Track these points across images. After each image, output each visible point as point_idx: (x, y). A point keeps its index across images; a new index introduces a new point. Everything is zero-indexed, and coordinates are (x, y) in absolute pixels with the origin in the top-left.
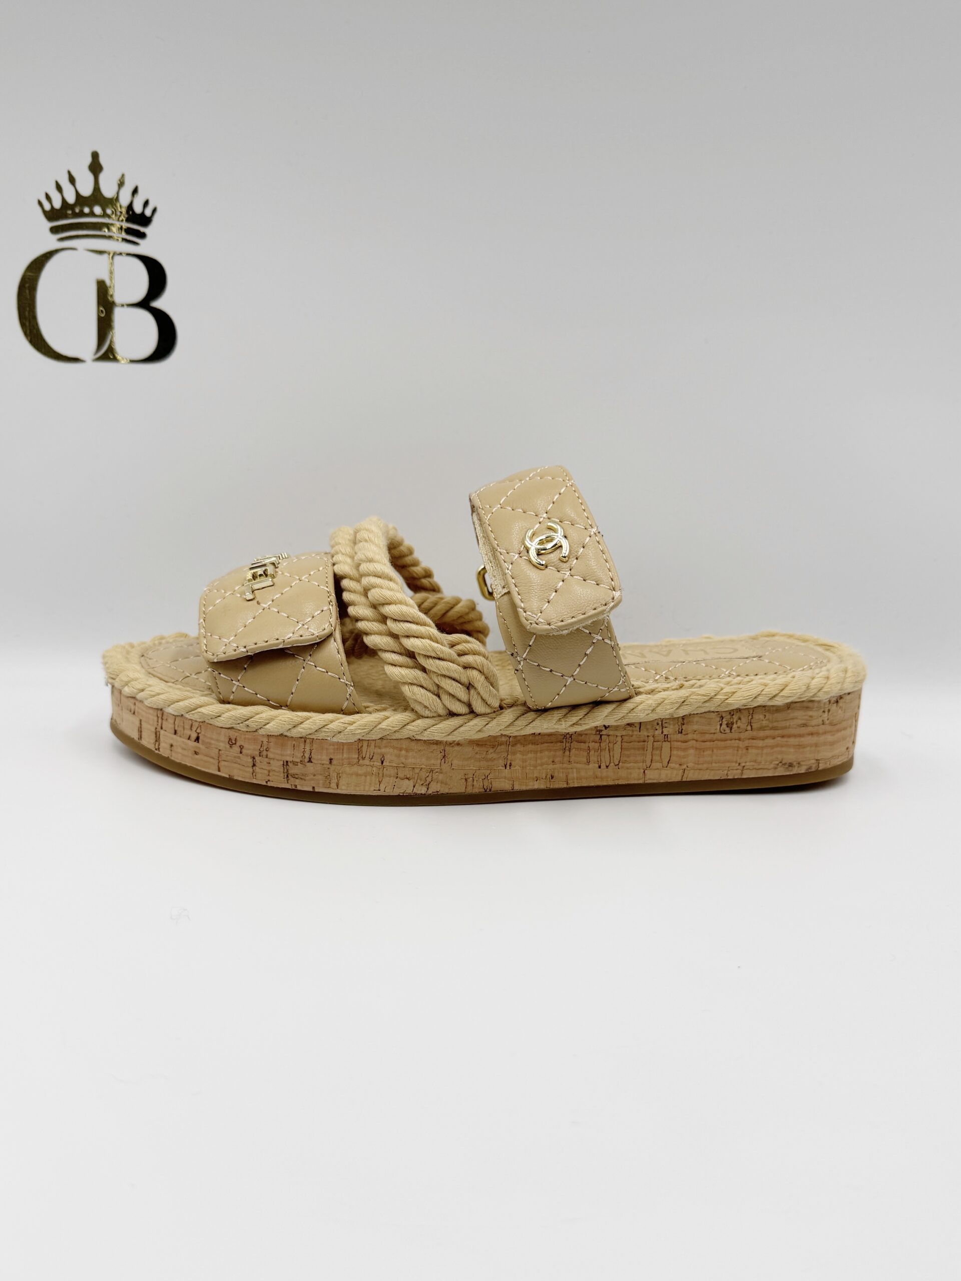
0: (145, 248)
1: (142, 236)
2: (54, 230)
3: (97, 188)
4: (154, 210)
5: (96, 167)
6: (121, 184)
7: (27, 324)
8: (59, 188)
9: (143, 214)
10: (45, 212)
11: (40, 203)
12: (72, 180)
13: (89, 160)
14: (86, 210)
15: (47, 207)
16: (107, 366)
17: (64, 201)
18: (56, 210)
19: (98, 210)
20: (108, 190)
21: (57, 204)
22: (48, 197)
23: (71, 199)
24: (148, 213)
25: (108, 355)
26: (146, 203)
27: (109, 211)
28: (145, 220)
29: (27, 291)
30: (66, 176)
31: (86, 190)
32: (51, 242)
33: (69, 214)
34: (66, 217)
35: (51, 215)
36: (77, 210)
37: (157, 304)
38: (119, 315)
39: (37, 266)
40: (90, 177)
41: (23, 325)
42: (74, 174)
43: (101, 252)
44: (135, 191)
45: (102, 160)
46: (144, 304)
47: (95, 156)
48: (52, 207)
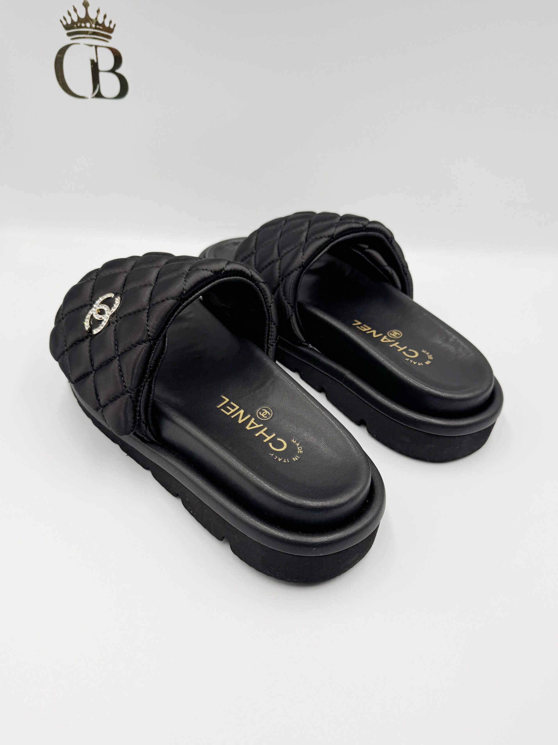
0: (111, 43)
1: (110, 37)
2: (69, 34)
3: (87, 14)
4: (115, 25)
5: (86, 5)
6: (98, 11)
7: (60, 79)
8: (69, 14)
9: (109, 27)
10: (64, 26)
11: (61, 21)
12: (75, 10)
14: (83, 25)
15: (65, 23)
16: (98, 101)
17: (72, 20)
18: (69, 25)
19: (88, 25)
20: (92, 15)
21: (69, 22)
22: (65, 18)
23: (76, 20)
24: (112, 26)
25: (99, 95)
26: (111, 22)
28: (111, 30)
29: (59, 64)
30: (72, 8)
31: (82, 16)
32: (68, 40)
33: (75, 27)
34: (73, 28)
35: (67, 27)
36: (79, 25)
37: (118, 71)
38: (101, 75)
39: (62, 52)
40: (84, 9)
41: (58, 80)
42: (76, 7)
43: (91, 46)
44: (105, 17)
46: (113, 71)
48: (67, 23)
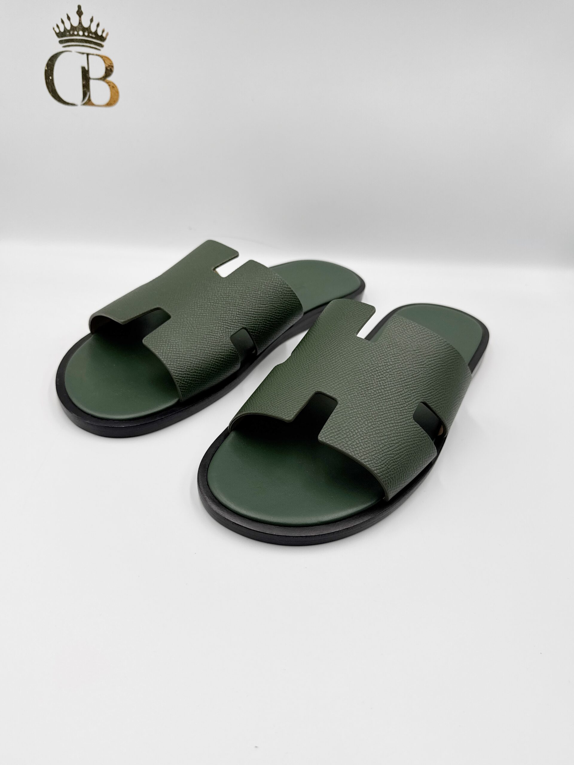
0: (103, 52)
1: (102, 46)
2: (61, 42)
3: (80, 23)
5: (80, 13)
6: (92, 20)
7: (50, 86)
8: (63, 22)
9: (102, 36)
10: (56, 33)
12: (69, 18)
13: (77, 9)
16: (88, 108)
17: (65, 28)
18: (62, 33)
19: (81, 33)
20: (86, 24)
21: (62, 30)
22: (58, 26)
23: (68, 27)
24: (104, 35)
25: (89, 103)
26: (103, 31)
27: (86, 34)
28: (102, 39)
29: (49, 71)
30: (66, 16)
31: (75, 24)
32: (60, 48)
33: (68, 35)
34: (65, 36)
35: (59, 35)
36: (71, 33)
38: (92, 82)
39: (53, 59)
40: (77, 17)
41: (48, 87)
43: (83, 53)
44: (98, 25)
45: (83, 9)
46: (104, 78)
47: (79, 7)
48: (60, 31)
